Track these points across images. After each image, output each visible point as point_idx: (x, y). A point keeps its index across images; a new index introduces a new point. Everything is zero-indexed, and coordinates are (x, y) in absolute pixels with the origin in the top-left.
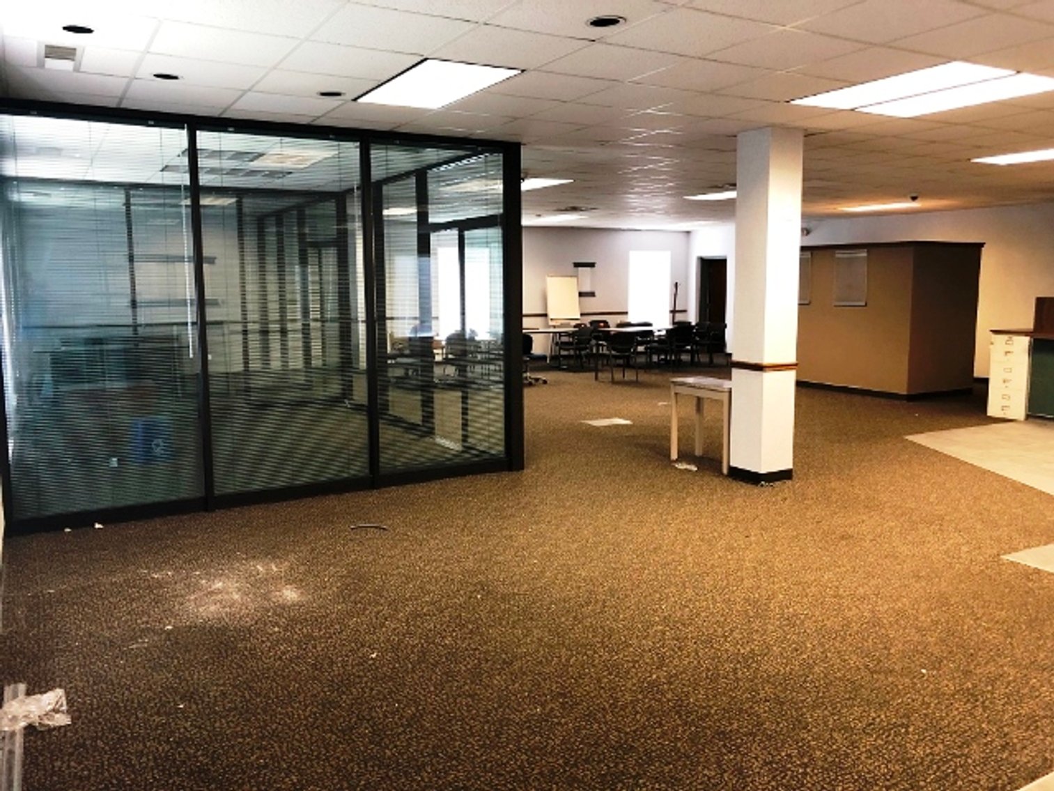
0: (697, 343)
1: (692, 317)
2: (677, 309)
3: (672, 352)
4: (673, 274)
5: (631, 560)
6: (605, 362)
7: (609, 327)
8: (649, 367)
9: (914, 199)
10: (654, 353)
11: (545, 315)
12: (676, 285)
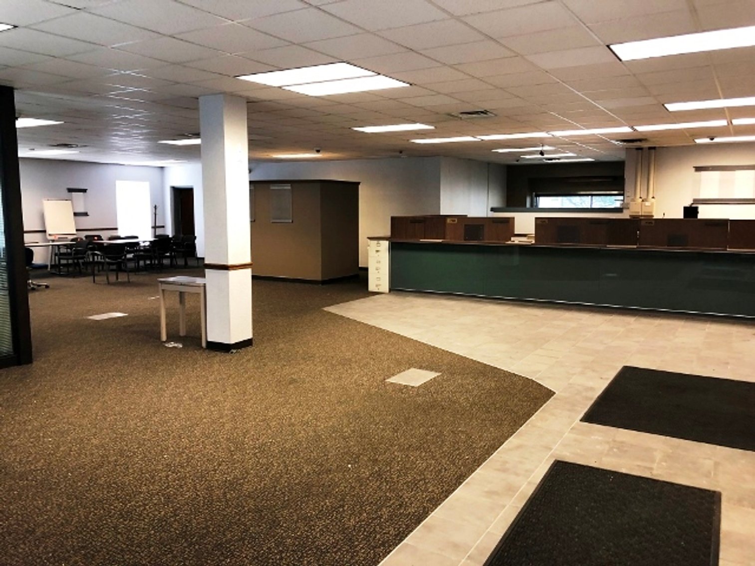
0: (174, 250)
1: (169, 231)
2: (157, 225)
3: (155, 258)
4: (152, 200)
5: (136, 424)
6: (101, 268)
7: (102, 240)
8: (137, 270)
9: (318, 151)
10: (141, 260)
11: (45, 231)
12: (155, 207)
